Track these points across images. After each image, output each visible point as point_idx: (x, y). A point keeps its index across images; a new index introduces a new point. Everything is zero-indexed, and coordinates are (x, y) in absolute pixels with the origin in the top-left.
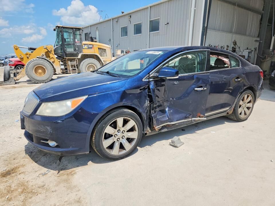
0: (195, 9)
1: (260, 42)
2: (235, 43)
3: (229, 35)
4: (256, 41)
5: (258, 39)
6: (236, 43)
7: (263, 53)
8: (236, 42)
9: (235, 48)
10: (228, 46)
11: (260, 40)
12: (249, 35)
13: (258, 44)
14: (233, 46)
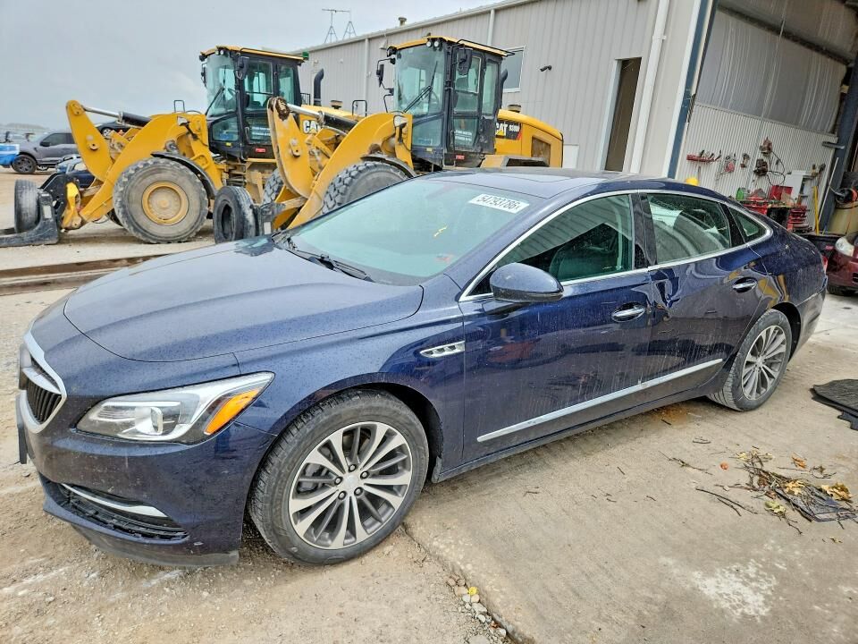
0: (665, 38)
1: (836, 149)
2: (767, 149)
3: (753, 124)
4: (827, 144)
5: (833, 139)
6: (770, 149)
7: (842, 183)
8: (770, 144)
9: (765, 164)
10: (746, 156)
11: (838, 143)
12: (807, 128)
13: (832, 152)
14: (760, 156)
